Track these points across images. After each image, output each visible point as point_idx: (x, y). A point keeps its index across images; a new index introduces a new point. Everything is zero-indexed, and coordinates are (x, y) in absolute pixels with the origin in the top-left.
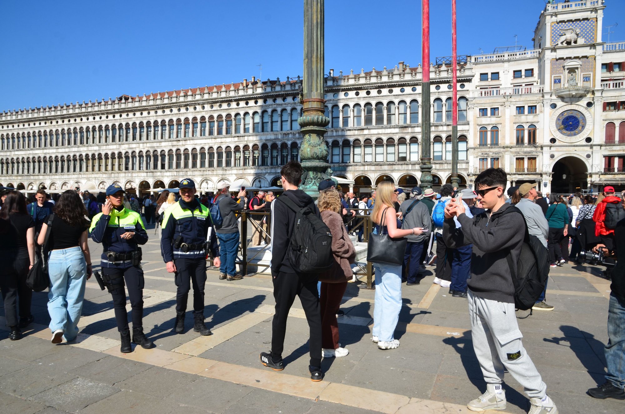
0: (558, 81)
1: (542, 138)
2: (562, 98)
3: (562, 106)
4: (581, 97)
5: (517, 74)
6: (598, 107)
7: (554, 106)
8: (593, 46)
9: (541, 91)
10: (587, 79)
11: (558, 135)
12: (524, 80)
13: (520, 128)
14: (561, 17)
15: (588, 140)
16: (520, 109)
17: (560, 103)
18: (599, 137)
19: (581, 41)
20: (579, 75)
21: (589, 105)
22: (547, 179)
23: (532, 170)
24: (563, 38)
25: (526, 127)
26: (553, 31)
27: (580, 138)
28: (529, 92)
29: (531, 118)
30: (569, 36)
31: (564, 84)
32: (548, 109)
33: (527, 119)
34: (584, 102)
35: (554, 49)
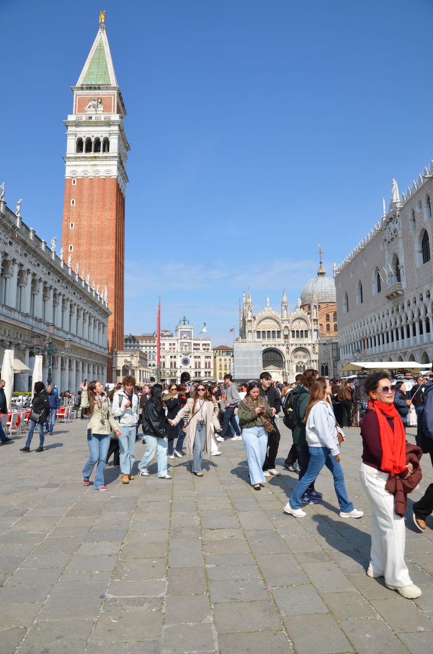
0: (182, 349)
1: (178, 366)
2: (183, 354)
3: (183, 357)
4: (188, 354)
5: (170, 344)
6: (193, 357)
7: (181, 356)
8: (191, 339)
9: (177, 351)
10: (190, 349)
11: (182, 365)
12: (172, 347)
13: (171, 363)
14: (183, 330)
15: (190, 367)
16: (171, 357)
17: (183, 356)
18: (193, 367)
19: (188, 338)
20: (188, 347)
21: (190, 356)
22: (179, 379)
23: (175, 376)
24: (183, 336)
25: (173, 362)
26: (180, 334)
27: (188, 367)
28: (174, 351)
29: (174, 360)
30: (185, 336)
31: (184, 350)
32: (179, 357)
33: (173, 360)
34: (189, 356)
35: (181, 339)
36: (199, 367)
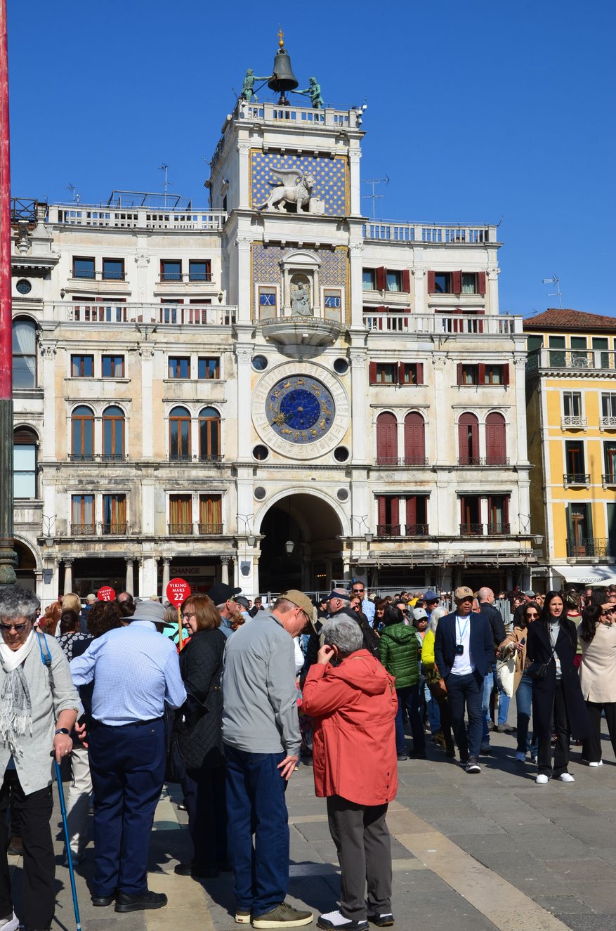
0: (268, 299)
1: (235, 446)
2: (279, 343)
3: (281, 366)
4: (323, 344)
5: (170, 269)
6: (359, 372)
7: (260, 362)
8: (344, 223)
9: (230, 320)
10: (332, 301)
11: (272, 439)
12: (186, 287)
13: (179, 415)
14: (272, 140)
15: (341, 453)
16: (179, 365)
17: (274, 357)
18: (364, 450)
19: (317, 207)
20: (317, 290)
21: (341, 365)
22: (250, 554)
23: (213, 531)
24: (277, 193)
25: (195, 411)
26: (255, 172)
27: (322, 449)
28: (201, 321)
29: (206, 390)
30: (292, 189)
31: (284, 309)
32: (246, 368)
33: (195, 390)
34: (328, 358)
35: (258, 218)
36: (416, 459)
